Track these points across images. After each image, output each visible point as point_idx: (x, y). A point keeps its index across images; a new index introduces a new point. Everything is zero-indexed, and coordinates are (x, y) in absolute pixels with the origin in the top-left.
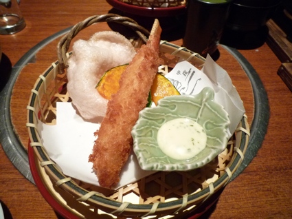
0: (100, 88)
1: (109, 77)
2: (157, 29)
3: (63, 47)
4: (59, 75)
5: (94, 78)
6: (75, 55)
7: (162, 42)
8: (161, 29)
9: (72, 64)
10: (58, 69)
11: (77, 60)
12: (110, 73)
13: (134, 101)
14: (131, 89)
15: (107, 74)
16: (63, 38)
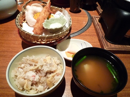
0: (34, 17)
1: (37, 15)
2: (49, 3)
3: (24, 8)
4: (23, 16)
5: (33, 15)
6: (27, 10)
7: (51, 6)
8: (50, 3)
9: (26, 12)
10: (23, 14)
11: (27, 11)
12: (37, 14)
13: (43, 18)
14: (42, 16)
15: (36, 14)
16: (23, 6)
